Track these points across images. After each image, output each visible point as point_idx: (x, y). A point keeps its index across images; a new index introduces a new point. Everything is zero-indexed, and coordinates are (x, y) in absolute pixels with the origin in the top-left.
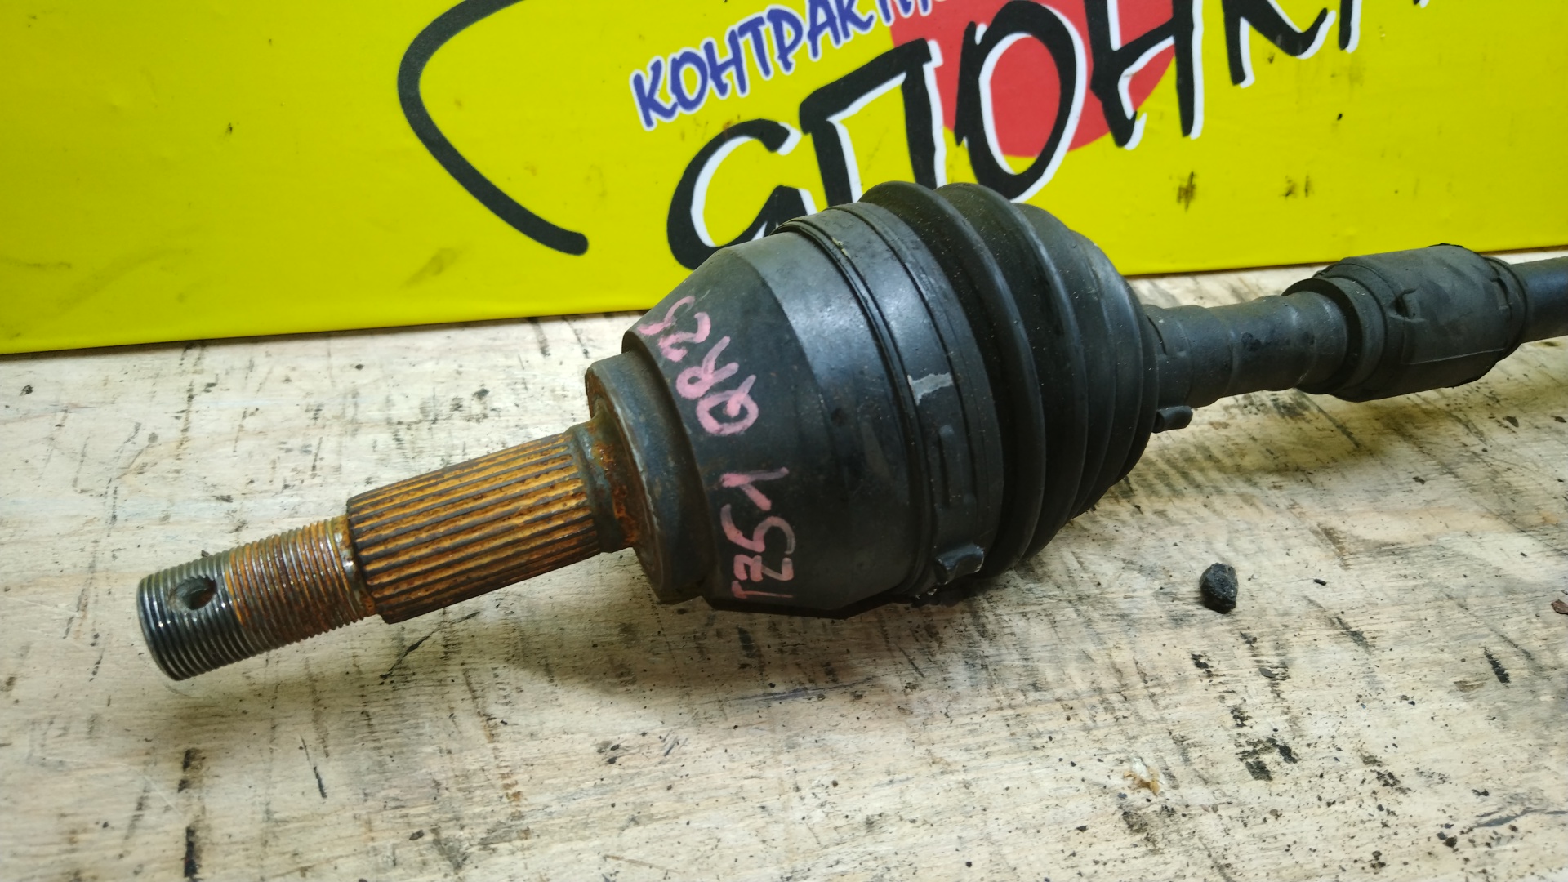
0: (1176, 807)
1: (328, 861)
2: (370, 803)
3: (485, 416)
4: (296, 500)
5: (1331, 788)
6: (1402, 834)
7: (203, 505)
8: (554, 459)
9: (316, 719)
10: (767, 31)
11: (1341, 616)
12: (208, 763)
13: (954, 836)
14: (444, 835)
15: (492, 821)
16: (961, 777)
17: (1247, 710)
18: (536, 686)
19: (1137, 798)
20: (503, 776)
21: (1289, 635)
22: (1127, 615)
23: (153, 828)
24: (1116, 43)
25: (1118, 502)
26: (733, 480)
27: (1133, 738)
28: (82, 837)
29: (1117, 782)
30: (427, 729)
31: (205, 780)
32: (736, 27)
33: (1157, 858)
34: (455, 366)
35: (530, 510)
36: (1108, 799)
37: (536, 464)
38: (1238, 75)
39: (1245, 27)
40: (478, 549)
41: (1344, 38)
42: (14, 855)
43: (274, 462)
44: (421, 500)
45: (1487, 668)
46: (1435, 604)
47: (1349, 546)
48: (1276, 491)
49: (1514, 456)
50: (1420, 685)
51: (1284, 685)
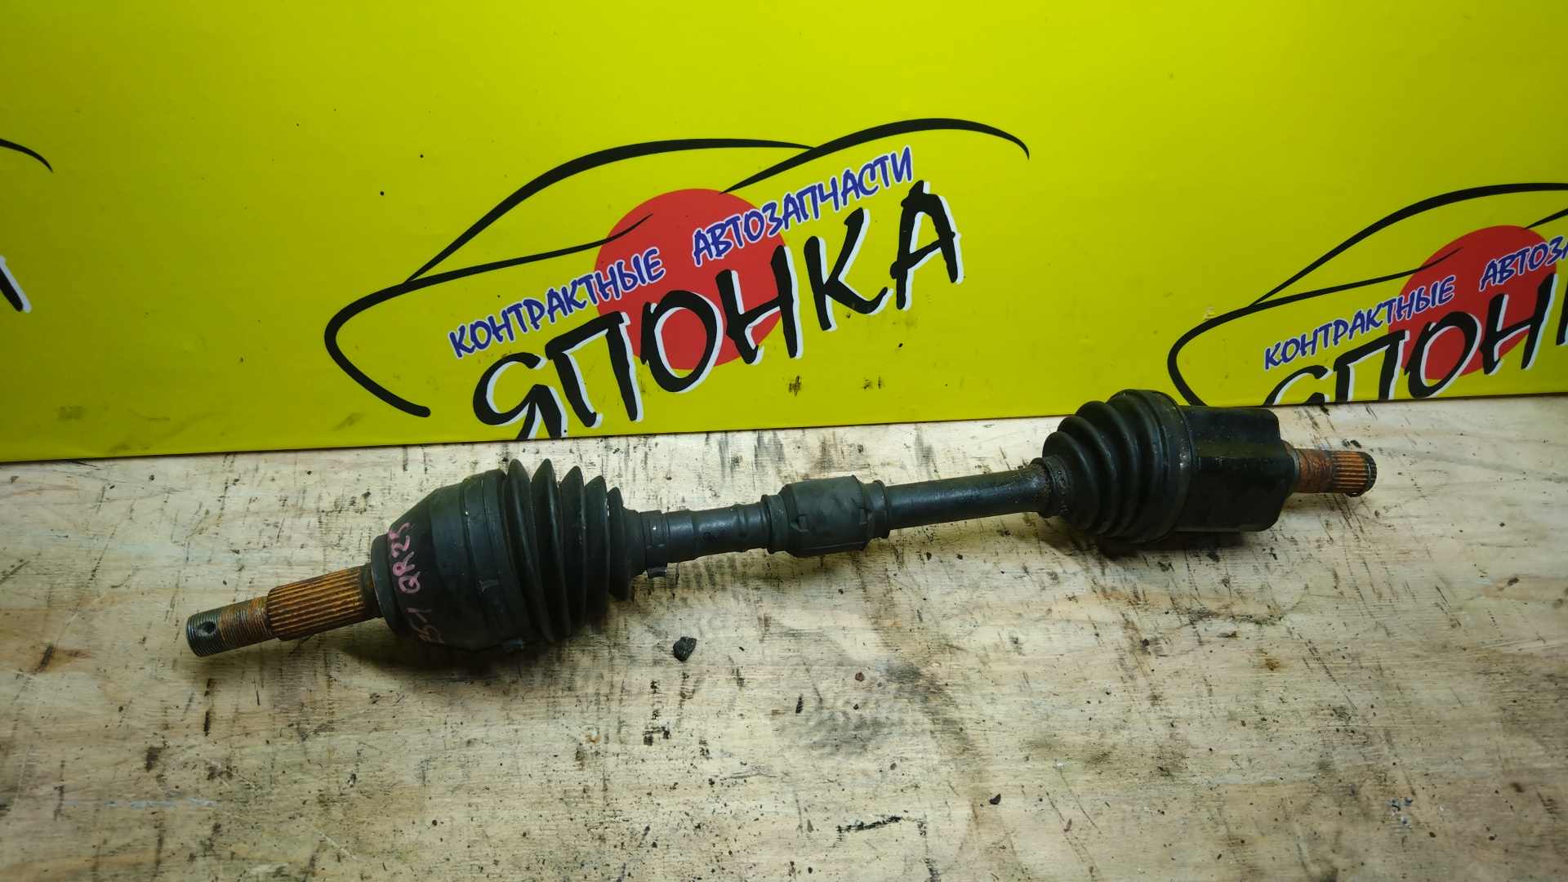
0: (601, 752)
1: (256, 731)
2: (276, 709)
3: (365, 510)
4: (268, 555)
5: (677, 752)
6: (693, 777)
7: (227, 555)
8: (352, 584)
9: (261, 670)
10: (524, 310)
11: (740, 669)
12: (216, 685)
13: (501, 752)
14: (301, 726)
15: (321, 722)
16: (515, 727)
17: (662, 712)
18: (352, 664)
19: (586, 746)
20: (330, 704)
21: (706, 676)
22: (633, 657)
23: (193, 710)
24: (741, 310)
26: (412, 610)
27: (599, 719)
28: (169, 711)
29: (582, 738)
30: (304, 679)
31: (215, 693)
32: (506, 309)
33: (581, 772)
34: (357, 476)
35: (339, 606)
36: (574, 744)
37: (344, 585)
38: (825, 324)
39: (829, 300)
40: (318, 619)
41: (901, 302)
42: (146, 715)
43: (261, 531)
44: (295, 598)
45: (795, 704)
46: (794, 667)
47: (772, 629)
48: (755, 591)
49: (911, 580)
50: (754, 709)
51: (687, 701)
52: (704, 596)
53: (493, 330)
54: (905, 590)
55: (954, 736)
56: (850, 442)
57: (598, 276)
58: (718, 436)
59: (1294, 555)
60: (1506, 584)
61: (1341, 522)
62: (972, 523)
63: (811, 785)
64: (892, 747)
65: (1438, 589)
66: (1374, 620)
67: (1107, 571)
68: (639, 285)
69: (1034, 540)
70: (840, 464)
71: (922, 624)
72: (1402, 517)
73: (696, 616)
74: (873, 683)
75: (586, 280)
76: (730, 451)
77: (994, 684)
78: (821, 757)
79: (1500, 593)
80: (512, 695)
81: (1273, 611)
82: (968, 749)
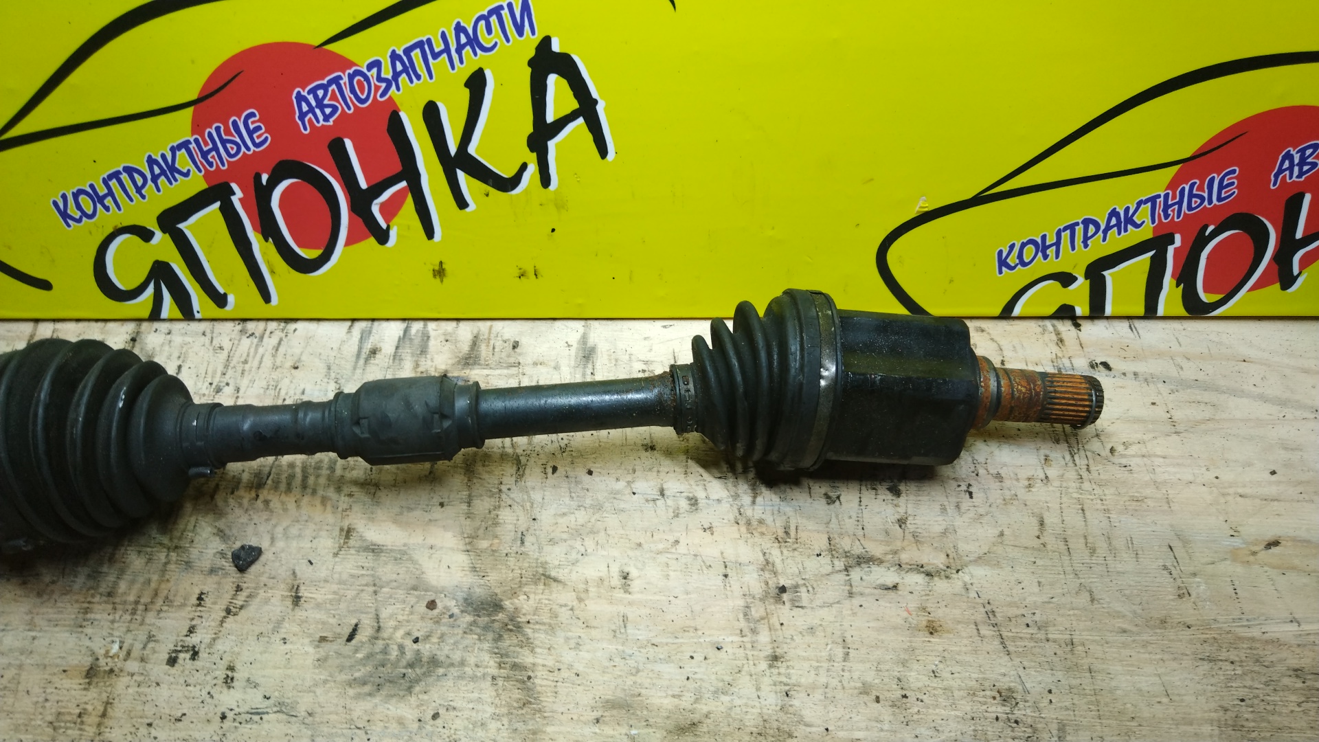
0: (116, 671)
5: (199, 676)
6: (206, 708)
10: (125, 177)
11: (301, 585)
16: (34, 634)
17: (198, 629)
19: (102, 662)
21: (261, 591)
22: (190, 563)
24: (363, 184)
25: (250, 490)
27: (129, 631)
29: (101, 652)
32: (105, 176)
33: (84, 692)
36: (90, 659)
38: (462, 203)
39: (461, 175)
41: (545, 180)
45: (347, 631)
46: (361, 588)
47: (352, 542)
48: (346, 498)
49: (526, 497)
50: (301, 634)
51: (231, 618)
52: (290, 501)
53: (98, 199)
54: (515, 507)
55: (519, 685)
56: (505, 338)
57: (196, 141)
58: (363, 324)
59: (996, 495)
60: (1262, 547)
61: (1064, 458)
62: (616, 434)
63: (334, 731)
64: (441, 692)
65: (1170, 547)
66: (1079, 581)
67: (759, 499)
68: (244, 153)
69: (683, 457)
70: (487, 361)
71: (523, 549)
72: (1143, 456)
73: (273, 522)
74: (444, 613)
75: (185, 145)
76: (370, 341)
77: (585, 625)
78: (358, 697)
79: (1252, 558)
80: (46, 597)
81: (952, 561)
82: (530, 703)
